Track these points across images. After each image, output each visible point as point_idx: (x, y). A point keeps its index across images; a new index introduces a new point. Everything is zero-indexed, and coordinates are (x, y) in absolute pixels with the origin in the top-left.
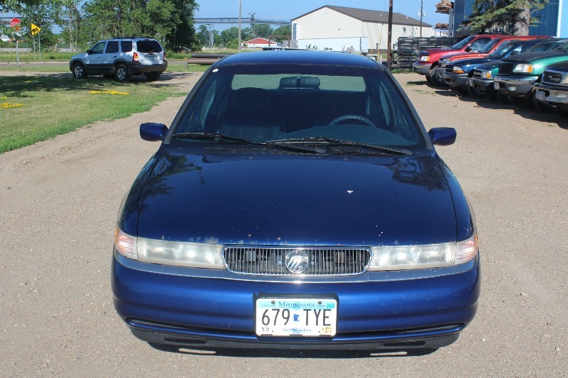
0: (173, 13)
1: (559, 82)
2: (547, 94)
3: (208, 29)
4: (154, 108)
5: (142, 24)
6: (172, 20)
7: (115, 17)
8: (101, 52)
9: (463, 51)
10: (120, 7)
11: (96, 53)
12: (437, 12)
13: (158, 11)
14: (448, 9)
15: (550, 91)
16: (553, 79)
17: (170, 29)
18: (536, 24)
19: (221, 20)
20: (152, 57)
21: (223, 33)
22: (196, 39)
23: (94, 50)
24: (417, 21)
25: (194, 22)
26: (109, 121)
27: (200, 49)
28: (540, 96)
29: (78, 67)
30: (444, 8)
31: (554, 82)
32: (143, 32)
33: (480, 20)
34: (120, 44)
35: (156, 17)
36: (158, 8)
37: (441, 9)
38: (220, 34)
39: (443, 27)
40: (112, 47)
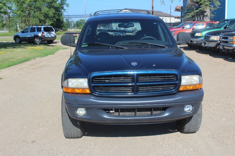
0: (54, 14)
1: (209, 39)
2: (205, 44)
3: (69, 20)
4: (56, 53)
5: (40, 19)
6: (54, 17)
7: (27, 16)
8: (28, 32)
9: (181, 29)
10: (29, 11)
11: (25, 32)
12: (175, 11)
13: (47, 13)
14: (180, 10)
15: (206, 42)
16: (207, 38)
17: (53, 21)
18: (213, 16)
19: (76, 16)
20: (50, 34)
21: (77, 22)
22: (65, 25)
23: (24, 31)
24: (169, 15)
25: (64, 18)
26: (41, 57)
27: (67, 30)
28: (203, 45)
29: (18, 39)
30: (178, 9)
31: (207, 39)
32: (40, 22)
33: (189, 15)
34: (36, 28)
35: (46, 16)
36: (47, 12)
37: (177, 10)
38: (75, 23)
39: (178, 18)
40: (33, 30)
